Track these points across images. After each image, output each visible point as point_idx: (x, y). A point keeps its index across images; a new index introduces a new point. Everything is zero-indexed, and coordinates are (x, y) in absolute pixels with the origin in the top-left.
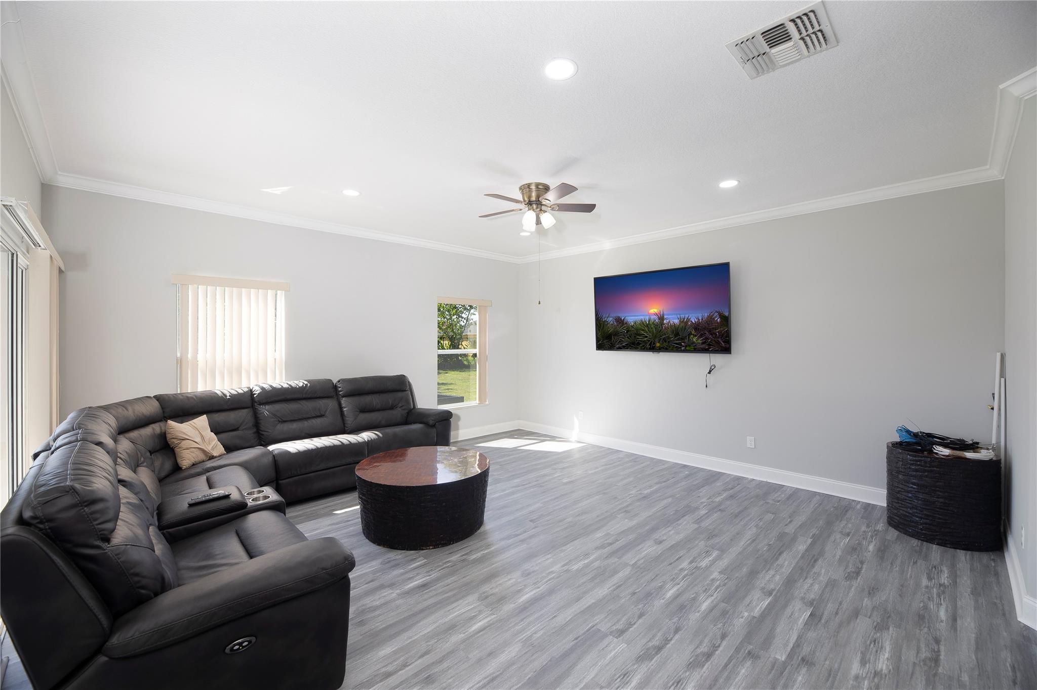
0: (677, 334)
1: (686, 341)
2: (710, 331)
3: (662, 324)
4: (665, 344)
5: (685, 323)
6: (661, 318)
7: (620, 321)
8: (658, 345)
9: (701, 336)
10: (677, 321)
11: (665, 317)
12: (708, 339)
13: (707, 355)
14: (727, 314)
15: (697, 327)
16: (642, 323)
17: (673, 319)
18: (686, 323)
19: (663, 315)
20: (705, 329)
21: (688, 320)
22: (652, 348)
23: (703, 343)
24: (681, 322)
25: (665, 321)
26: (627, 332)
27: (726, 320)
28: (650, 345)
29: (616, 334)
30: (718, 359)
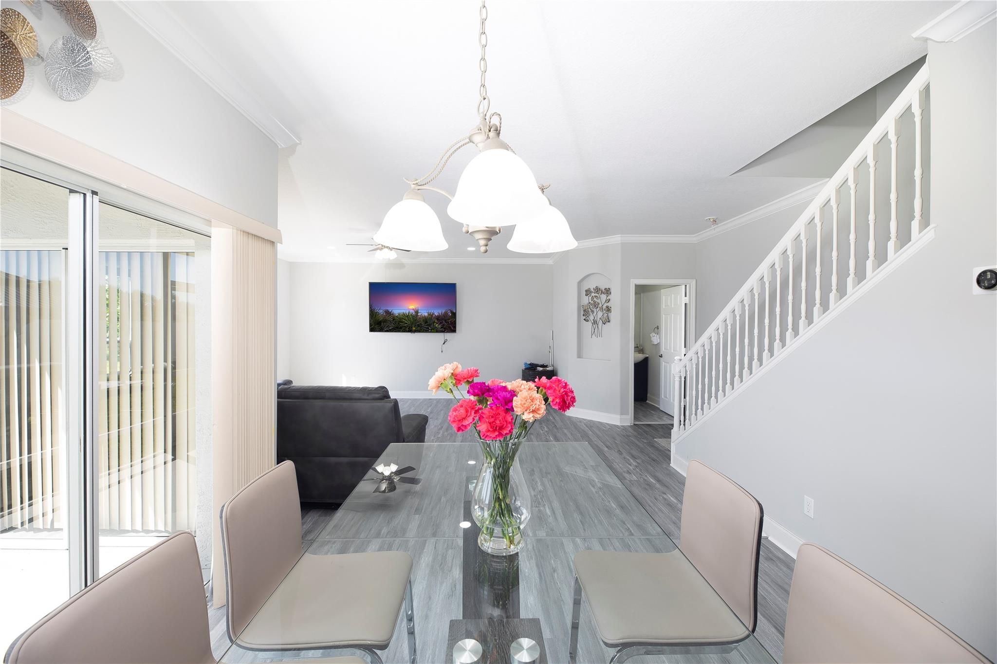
0: (426, 322)
1: (432, 326)
2: (445, 321)
3: (417, 315)
4: (419, 328)
5: (431, 315)
6: (417, 312)
7: (388, 313)
8: (414, 329)
9: (441, 323)
10: (426, 314)
11: (419, 311)
12: (444, 325)
13: (443, 334)
14: (455, 311)
15: (438, 318)
16: (404, 314)
17: (424, 313)
18: (432, 315)
19: (418, 310)
20: (443, 319)
21: (433, 314)
22: (410, 331)
23: (441, 328)
24: (429, 315)
25: (419, 314)
26: (393, 320)
27: (454, 315)
28: (409, 328)
29: (385, 321)
30: (448, 336)
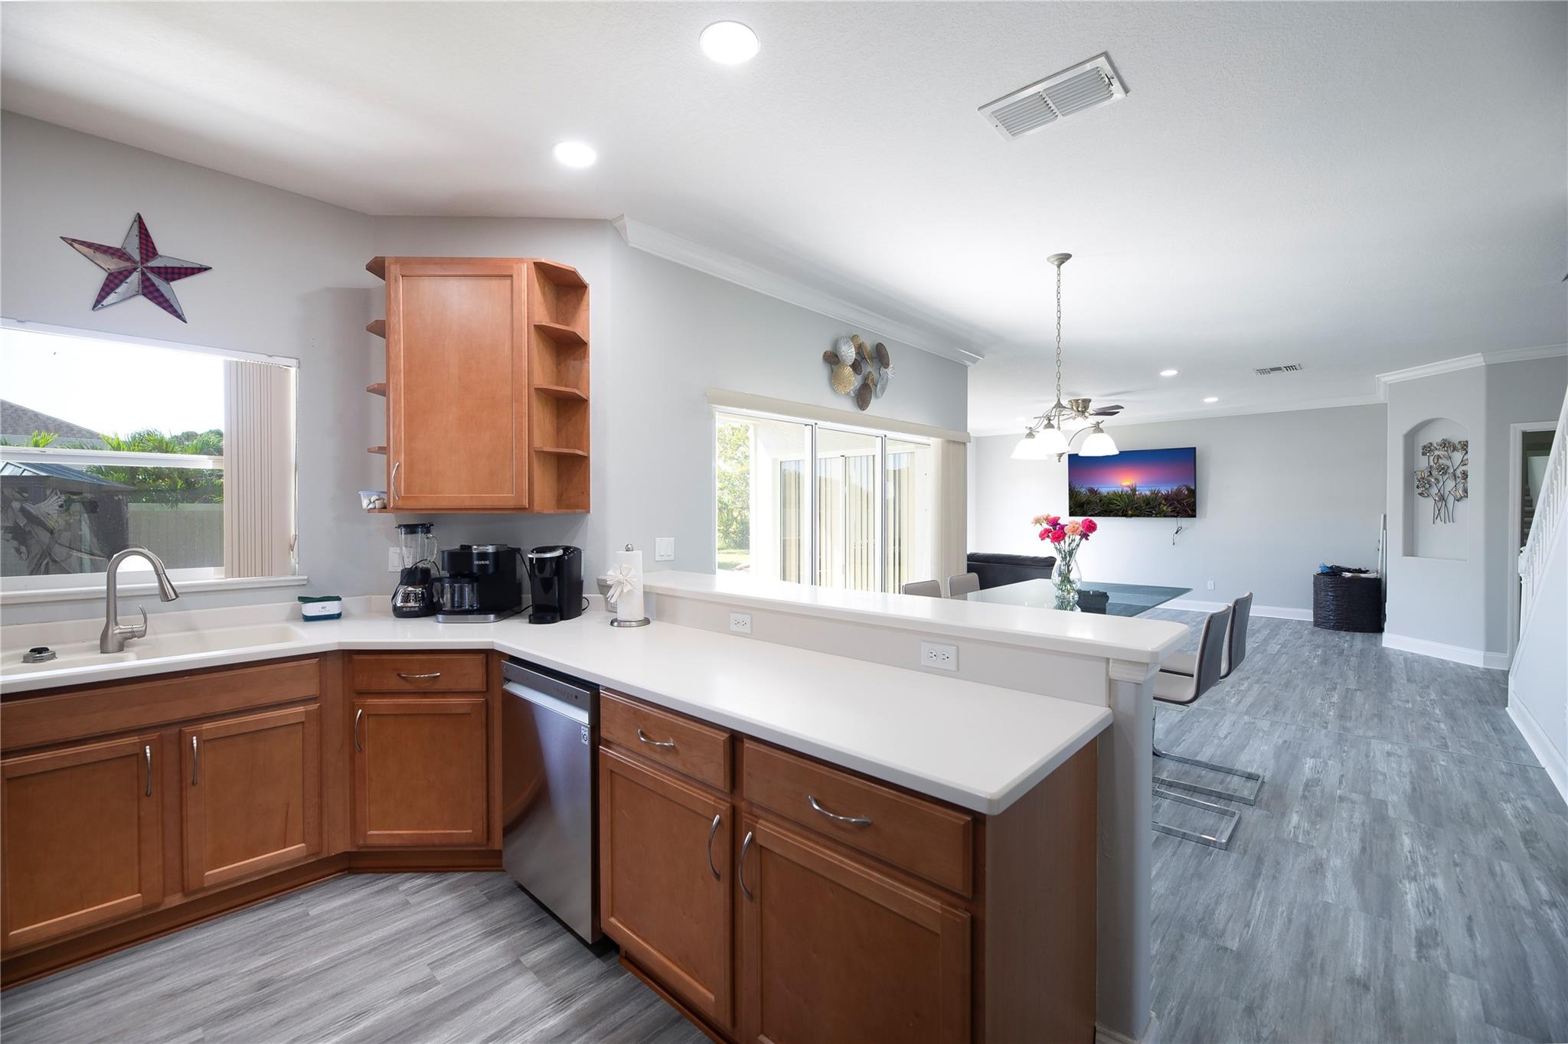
0: (1148, 504)
1: (1157, 509)
2: (1178, 502)
3: (1134, 494)
4: (1137, 512)
5: (1155, 494)
6: (1134, 490)
7: (1092, 491)
8: (1130, 512)
9: (1171, 505)
10: (1148, 493)
11: (1137, 489)
12: (1176, 507)
13: (1175, 519)
14: (1193, 488)
15: (1167, 498)
16: (1115, 493)
17: (1145, 491)
18: (1157, 494)
19: (1136, 487)
20: (1174, 499)
21: (1159, 492)
22: (1125, 515)
23: (1172, 512)
24: (1152, 494)
25: (1137, 493)
26: (1100, 501)
27: (1193, 493)
28: (1123, 512)
29: (1089, 502)
30: (1184, 522)
